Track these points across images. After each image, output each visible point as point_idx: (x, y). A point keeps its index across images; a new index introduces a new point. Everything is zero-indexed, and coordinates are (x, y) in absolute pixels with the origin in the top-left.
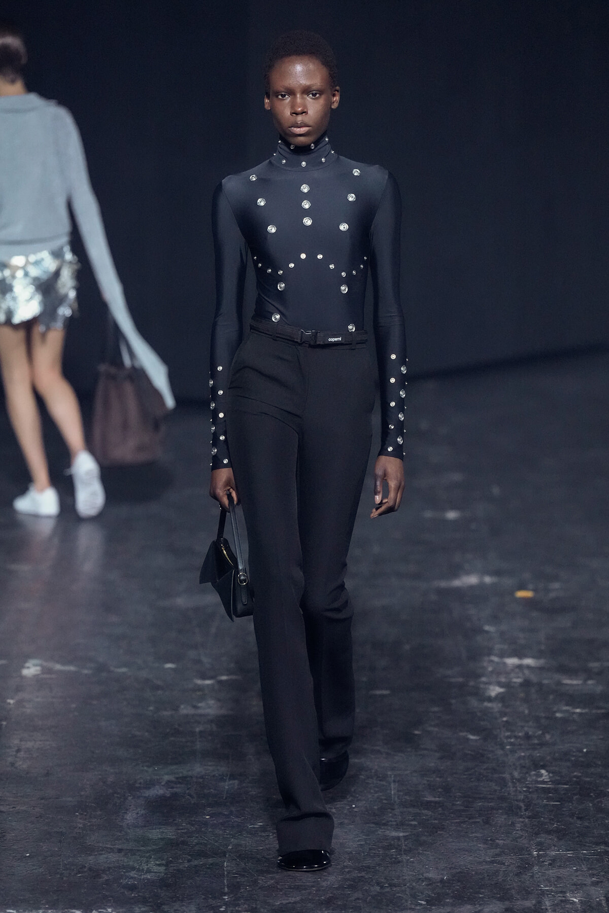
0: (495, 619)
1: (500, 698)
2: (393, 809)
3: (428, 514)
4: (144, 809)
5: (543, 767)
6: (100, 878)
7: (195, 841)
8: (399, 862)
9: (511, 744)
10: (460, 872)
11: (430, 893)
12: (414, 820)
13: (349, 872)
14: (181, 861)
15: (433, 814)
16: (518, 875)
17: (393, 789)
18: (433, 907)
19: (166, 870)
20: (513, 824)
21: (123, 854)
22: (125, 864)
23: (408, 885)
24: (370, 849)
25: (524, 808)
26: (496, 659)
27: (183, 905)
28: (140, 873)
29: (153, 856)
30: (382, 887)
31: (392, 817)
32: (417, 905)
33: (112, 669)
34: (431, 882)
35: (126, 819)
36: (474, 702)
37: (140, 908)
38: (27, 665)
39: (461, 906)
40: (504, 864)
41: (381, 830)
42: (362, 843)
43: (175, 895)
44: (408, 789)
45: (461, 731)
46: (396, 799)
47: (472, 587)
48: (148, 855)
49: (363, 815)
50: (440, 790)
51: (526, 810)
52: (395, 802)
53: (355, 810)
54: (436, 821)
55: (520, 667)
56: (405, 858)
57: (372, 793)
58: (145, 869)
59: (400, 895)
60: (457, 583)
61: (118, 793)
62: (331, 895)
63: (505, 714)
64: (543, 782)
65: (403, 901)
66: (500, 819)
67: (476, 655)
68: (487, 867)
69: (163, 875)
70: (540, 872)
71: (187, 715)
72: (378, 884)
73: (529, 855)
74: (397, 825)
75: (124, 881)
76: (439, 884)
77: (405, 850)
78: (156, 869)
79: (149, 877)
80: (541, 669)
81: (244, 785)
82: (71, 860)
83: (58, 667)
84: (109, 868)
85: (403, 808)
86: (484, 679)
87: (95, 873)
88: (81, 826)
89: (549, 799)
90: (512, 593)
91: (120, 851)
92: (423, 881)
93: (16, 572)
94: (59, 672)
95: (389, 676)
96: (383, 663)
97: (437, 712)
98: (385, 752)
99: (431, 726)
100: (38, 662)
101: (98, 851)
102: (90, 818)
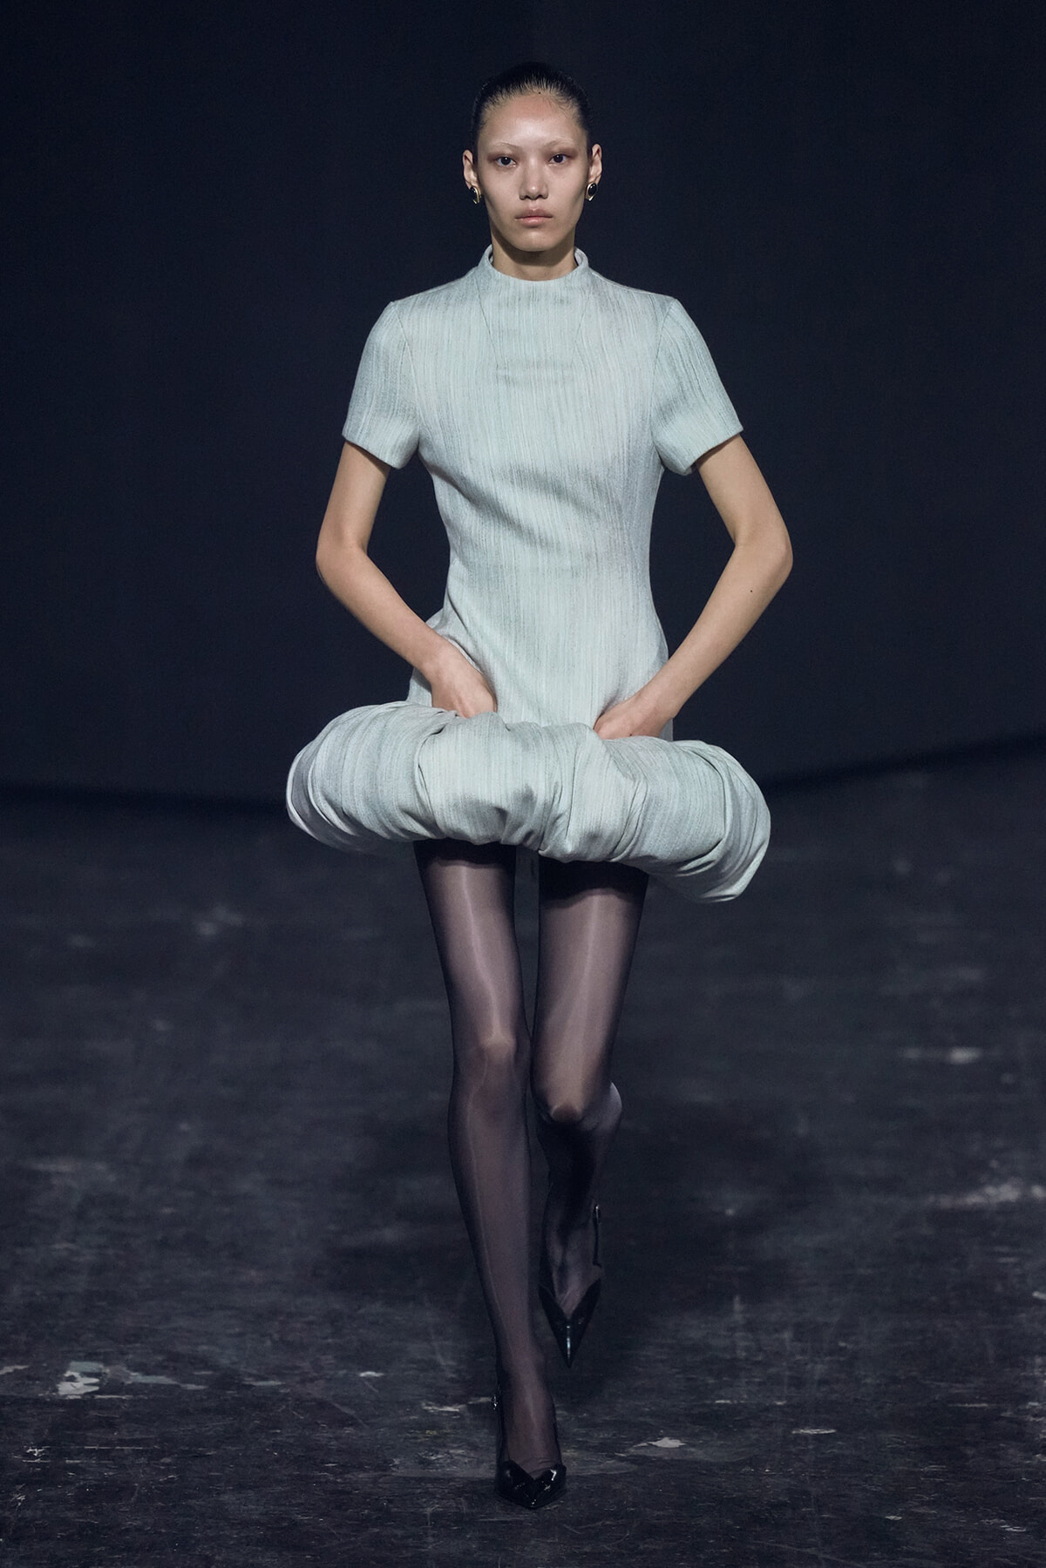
3: (913, 1054)
33: (248, 1381)
38: (68, 1374)
45: (987, 1516)
47: (1005, 1209)
60: (973, 1199)
67: (1017, 1352)
71: (407, 1479)
83: (137, 1377)
86: (1033, 1405)
93: (48, 1175)
94: (134, 1389)
95: (834, 1396)
96: (820, 1369)
97: (934, 1475)
98: (827, 1560)
99: (923, 1504)
100: (92, 1366)
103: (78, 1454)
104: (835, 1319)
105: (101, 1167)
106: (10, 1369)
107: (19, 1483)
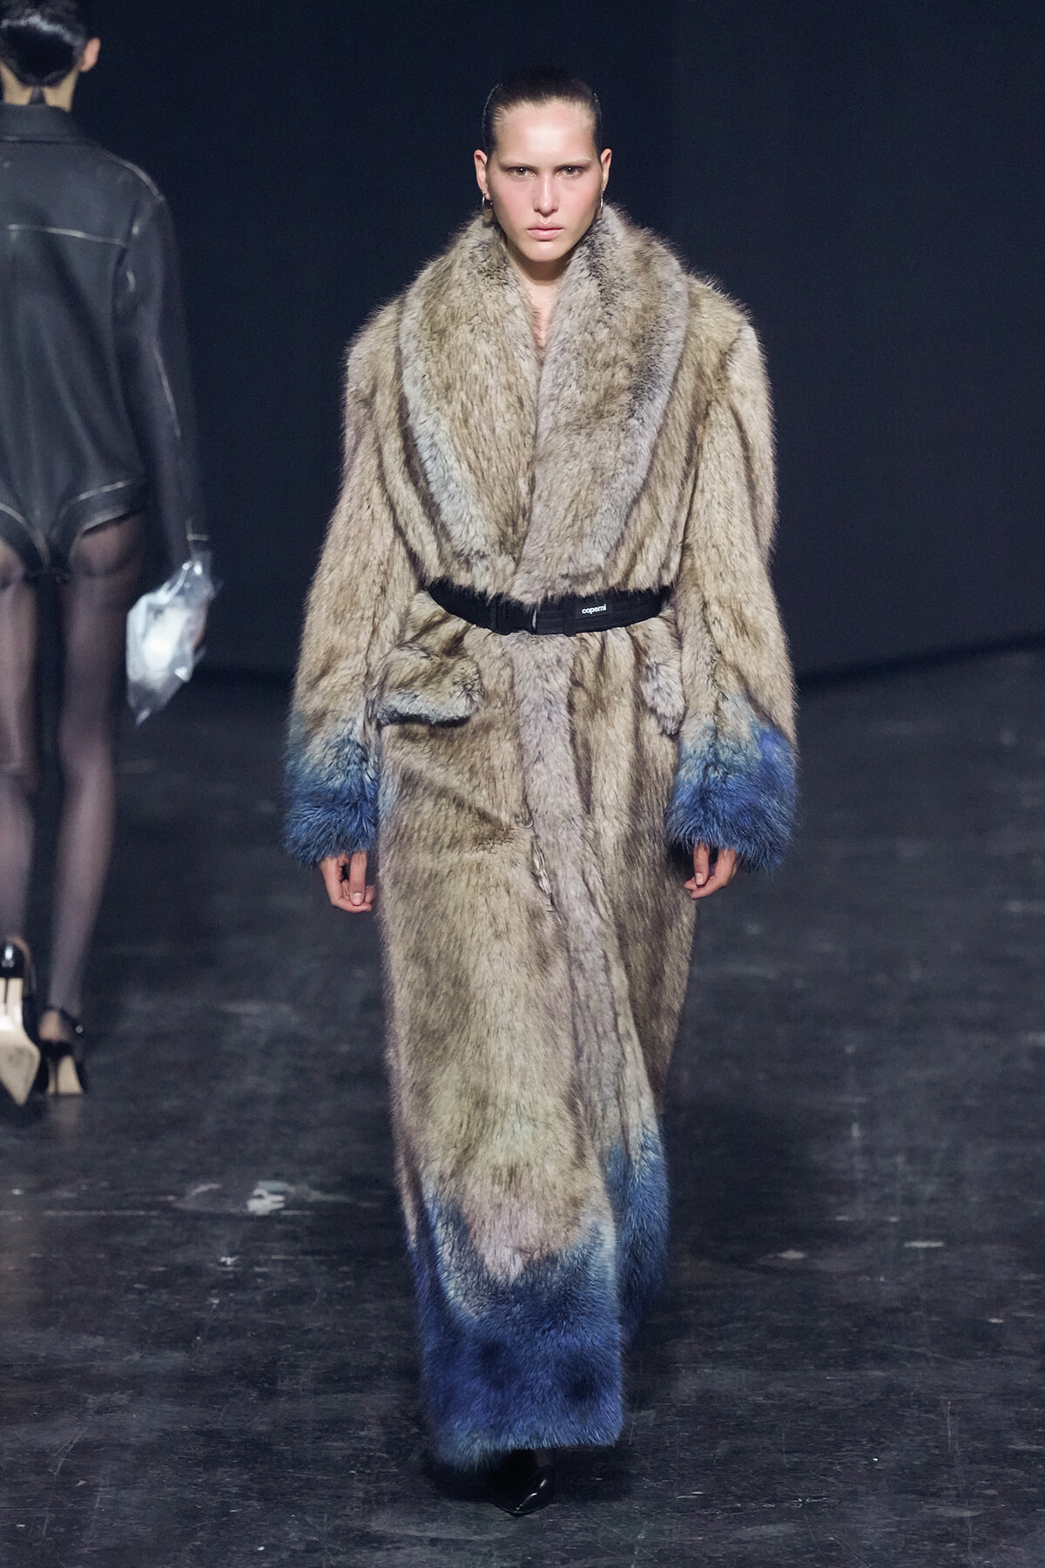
2: (950, 1466)
7: (576, 1524)
12: (991, 1486)
15: (1028, 1476)
17: (951, 1428)
21: (440, 1547)
24: (908, 1541)
29: (496, 1553)
31: (949, 1481)
38: (257, 1192)
41: (927, 1506)
42: (892, 1530)
44: (979, 1428)
46: (957, 1446)
48: (485, 1550)
49: (893, 1477)
50: (1040, 1430)
52: (955, 1452)
53: (879, 1467)
54: (1034, 1490)
56: (974, 1558)
57: (910, 1435)
74: (958, 1496)
77: (975, 1545)
81: (667, 1419)
83: (315, 1196)
85: (971, 1463)
88: (361, 1494)
91: (434, 1542)
93: (238, 1016)
94: (315, 1206)
95: (942, 1214)
96: (930, 1189)
97: (1033, 1283)
98: (934, 1357)
99: (1024, 1308)
100: (278, 1185)
101: (392, 1542)
102: (378, 1480)
103: (266, 1264)
104: (944, 1145)
105: (284, 1009)
106: (203, 1188)
107: (213, 1287)
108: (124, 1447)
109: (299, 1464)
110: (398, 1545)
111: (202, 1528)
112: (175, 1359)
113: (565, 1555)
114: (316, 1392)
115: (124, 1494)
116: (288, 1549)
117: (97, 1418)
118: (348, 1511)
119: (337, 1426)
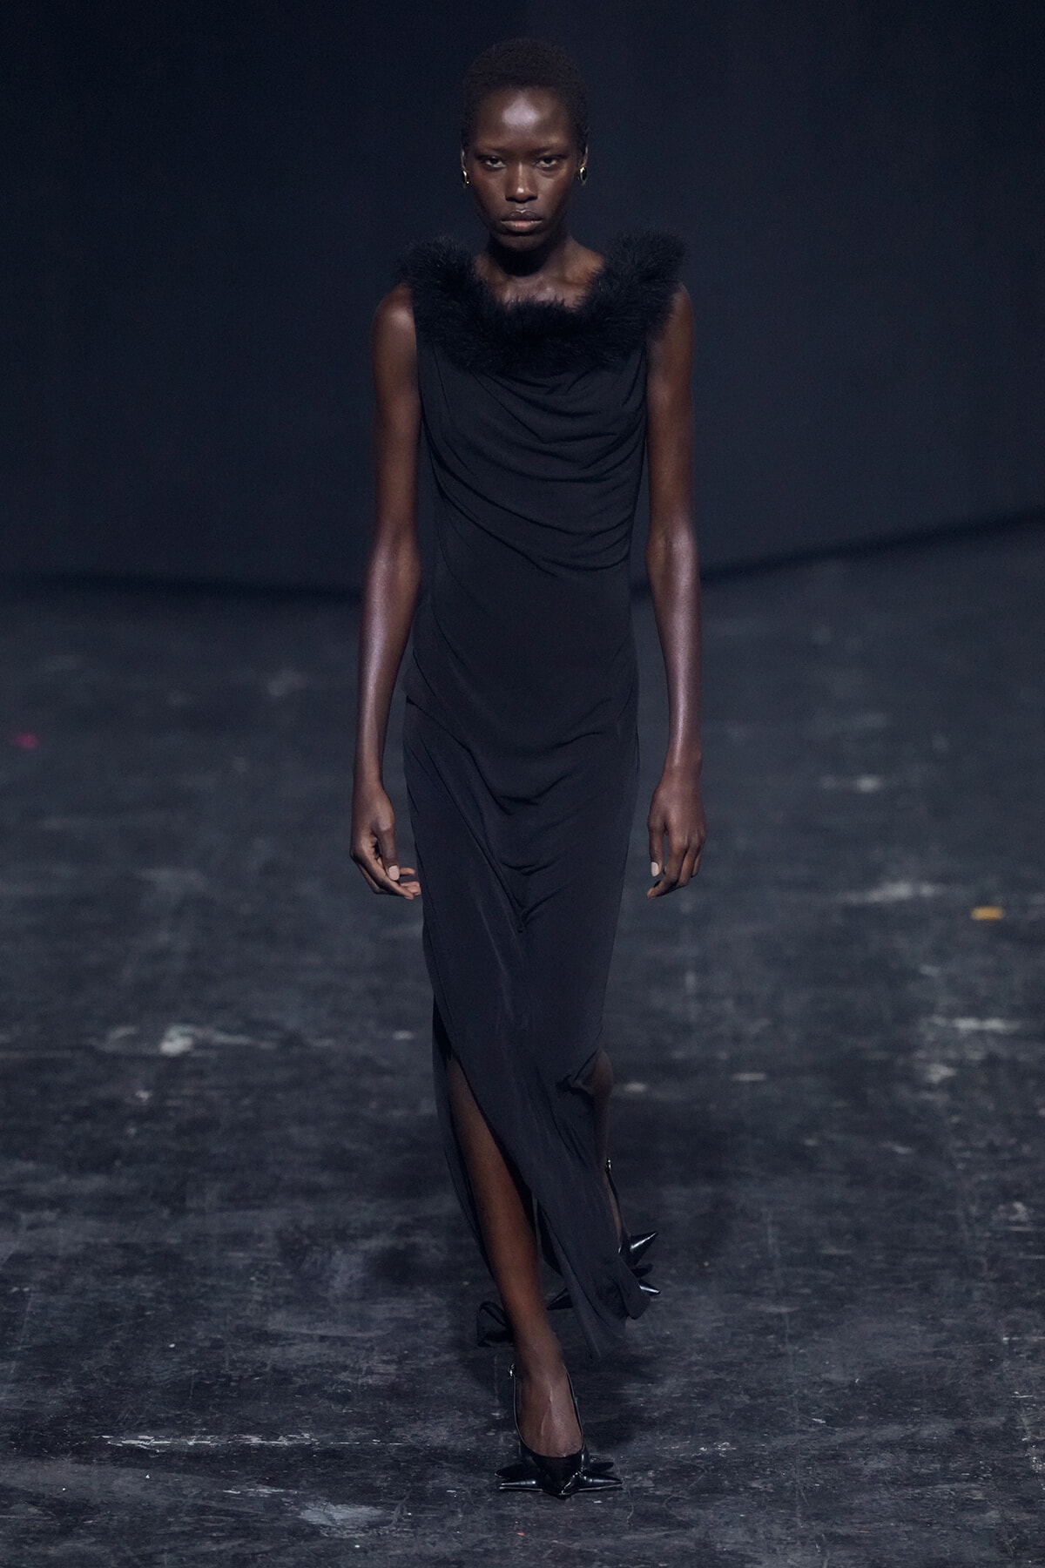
0: (939, 954)
1: (948, 1085)
2: (771, 1269)
3: (829, 783)
4: (362, 1272)
5: (1018, 1198)
6: (291, 1383)
8: (781, 1355)
9: (963, 1160)
10: (883, 1371)
11: (831, 1405)
12: (806, 1286)
13: (699, 1372)
14: (423, 1356)
15: (837, 1276)
16: (977, 1374)
18: (837, 1429)
19: (396, 1370)
20: (969, 1292)
21: (327, 1343)
22: (331, 1360)
23: (796, 1392)
24: (734, 1334)
25: (986, 1266)
26: (939, 1021)
27: (428, 1427)
28: (356, 1375)
29: (377, 1348)
30: (753, 1397)
31: (770, 1282)
32: (810, 1426)
33: (309, 1041)
34: (833, 1388)
35: (333, 1287)
36: (904, 1093)
37: (356, 1432)
38: (169, 1035)
39: (885, 1426)
40: (953, 1357)
41: (751, 1304)
42: (719, 1324)
43: (414, 1411)
44: (795, 1236)
45: (883, 1140)
46: (776, 1252)
47: (900, 904)
49: (721, 1279)
50: (848, 1237)
51: (990, 1269)
52: (775, 1257)
53: (710, 1270)
54: (843, 1289)
55: (980, 1034)
56: (789, 1348)
57: (737, 1242)
58: (365, 1369)
59: (783, 1409)
60: (875, 896)
61: (317, 1245)
62: (669, 1410)
63: (955, 1111)
64: (1018, 1223)
65: (788, 1419)
66: (948, 1283)
67: (907, 1014)
68: (925, 1362)
69: (394, 1378)
70: (1013, 1370)
71: (431, 1116)
72: (747, 1391)
73: (994, 1341)
74: (778, 1294)
75: (329, 1389)
76: (846, 1391)
77: (791, 1337)
78: (381, 1368)
79: (370, 1381)
80: (1014, 1037)
82: (242, 1354)
83: (221, 1038)
84: (305, 1367)
85: (788, 1266)
86: (921, 1054)
87: (282, 1377)
88: (259, 1298)
89: (1028, 1250)
90: (967, 912)
91: (323, 1338)
92: (821, 1386)
93: (152, 882)
94: (222, 1047)
95: (765, 1051)
96: (755, 1028)
97: (843, 1109)
98: (758, 1175)
99: (835, 1131)
100: (188, 1029)
101: (286, 1339)
102: (274, 1285)
103: (177, 1098)
104: (767, 990)
105: (193, 874)
106: (122, 1031)
107: (130, 1119)
108: (53, 1258)
109: (206, 1271)
110: (291, 1342)
111: (120, 1328)
112: (95, 1183)
113: (437, 1349)
114: (221, 1210)
115: (52, 1299)
116: (196, 1346)
117: (30, 1233)
118: (248, 1313)
119: (239, 1239)
